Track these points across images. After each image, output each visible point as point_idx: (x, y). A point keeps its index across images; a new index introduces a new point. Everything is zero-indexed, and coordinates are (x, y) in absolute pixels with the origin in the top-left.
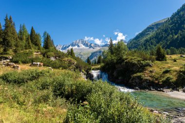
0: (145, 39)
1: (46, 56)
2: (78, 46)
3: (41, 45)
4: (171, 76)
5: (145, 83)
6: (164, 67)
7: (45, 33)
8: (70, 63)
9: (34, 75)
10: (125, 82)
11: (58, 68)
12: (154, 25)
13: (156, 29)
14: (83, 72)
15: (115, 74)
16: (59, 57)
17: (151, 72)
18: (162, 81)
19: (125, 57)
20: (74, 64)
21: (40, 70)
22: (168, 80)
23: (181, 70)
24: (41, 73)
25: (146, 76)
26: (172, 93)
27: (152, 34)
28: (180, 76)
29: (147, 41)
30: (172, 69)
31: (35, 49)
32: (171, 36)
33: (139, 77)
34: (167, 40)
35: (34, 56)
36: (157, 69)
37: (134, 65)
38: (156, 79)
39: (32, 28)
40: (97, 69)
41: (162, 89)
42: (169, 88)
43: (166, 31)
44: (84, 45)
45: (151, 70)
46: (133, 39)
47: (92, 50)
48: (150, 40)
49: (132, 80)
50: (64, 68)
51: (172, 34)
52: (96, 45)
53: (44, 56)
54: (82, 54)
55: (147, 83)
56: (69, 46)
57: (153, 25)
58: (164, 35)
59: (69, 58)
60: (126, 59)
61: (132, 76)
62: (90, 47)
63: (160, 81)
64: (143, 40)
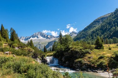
0: (92, 30)
1: (12, 46)
2: (38, 37)
3: (8, 38)
4: (104, 61)
5: (84, 66)
6: (100, 54)
7: (11, 29)
8: (29, 51)
9: (3, 60)
10: (71, 65)
11: (20, 55)
12: (100, 19)
13: (101, 23)
14: (39, 58)
15: (63, 59)
16: (21, 47)
17: (89, 57)
18: (97, 65)
19: (70, 46)
20: (32, 52)
21: (7, 57)
22: (102, 64)
23: (113, 56)
24: (8, 59)
25: (85, 61)
26: (103, 73)
27: (98, 26)
28: (111, 61)
29: (93, 32)
30: (106, 55)
31: (4, 41)
32: (114, 28)
33: (80, 62)
34: (111, 32)
35: (4, 47)
36: (94, 55)
37: (77, 52)
38: (93, 63)
39: (2, 26)
40: (51, 56)
41: (96, 71)
42: (101, 70)
43: (110, 24)
44: (42, 36)
45: (90, 56)
46: (82, 31)
47: (48, 40)
48: (96, 31)
49: (75, 64)
50: (25, 55)
51: (115, 26)
52: (52, 36)
53: (10, 46)
54: (40, 43)
55: (86, 66)
56: (31, 37)
57: (98, 19)
58: (108, 27)
59: (29, 48)
60: (72, 48)
61: (75, 61)
62: (47, 38)
63: (96, 64)
64: (90, 32)
